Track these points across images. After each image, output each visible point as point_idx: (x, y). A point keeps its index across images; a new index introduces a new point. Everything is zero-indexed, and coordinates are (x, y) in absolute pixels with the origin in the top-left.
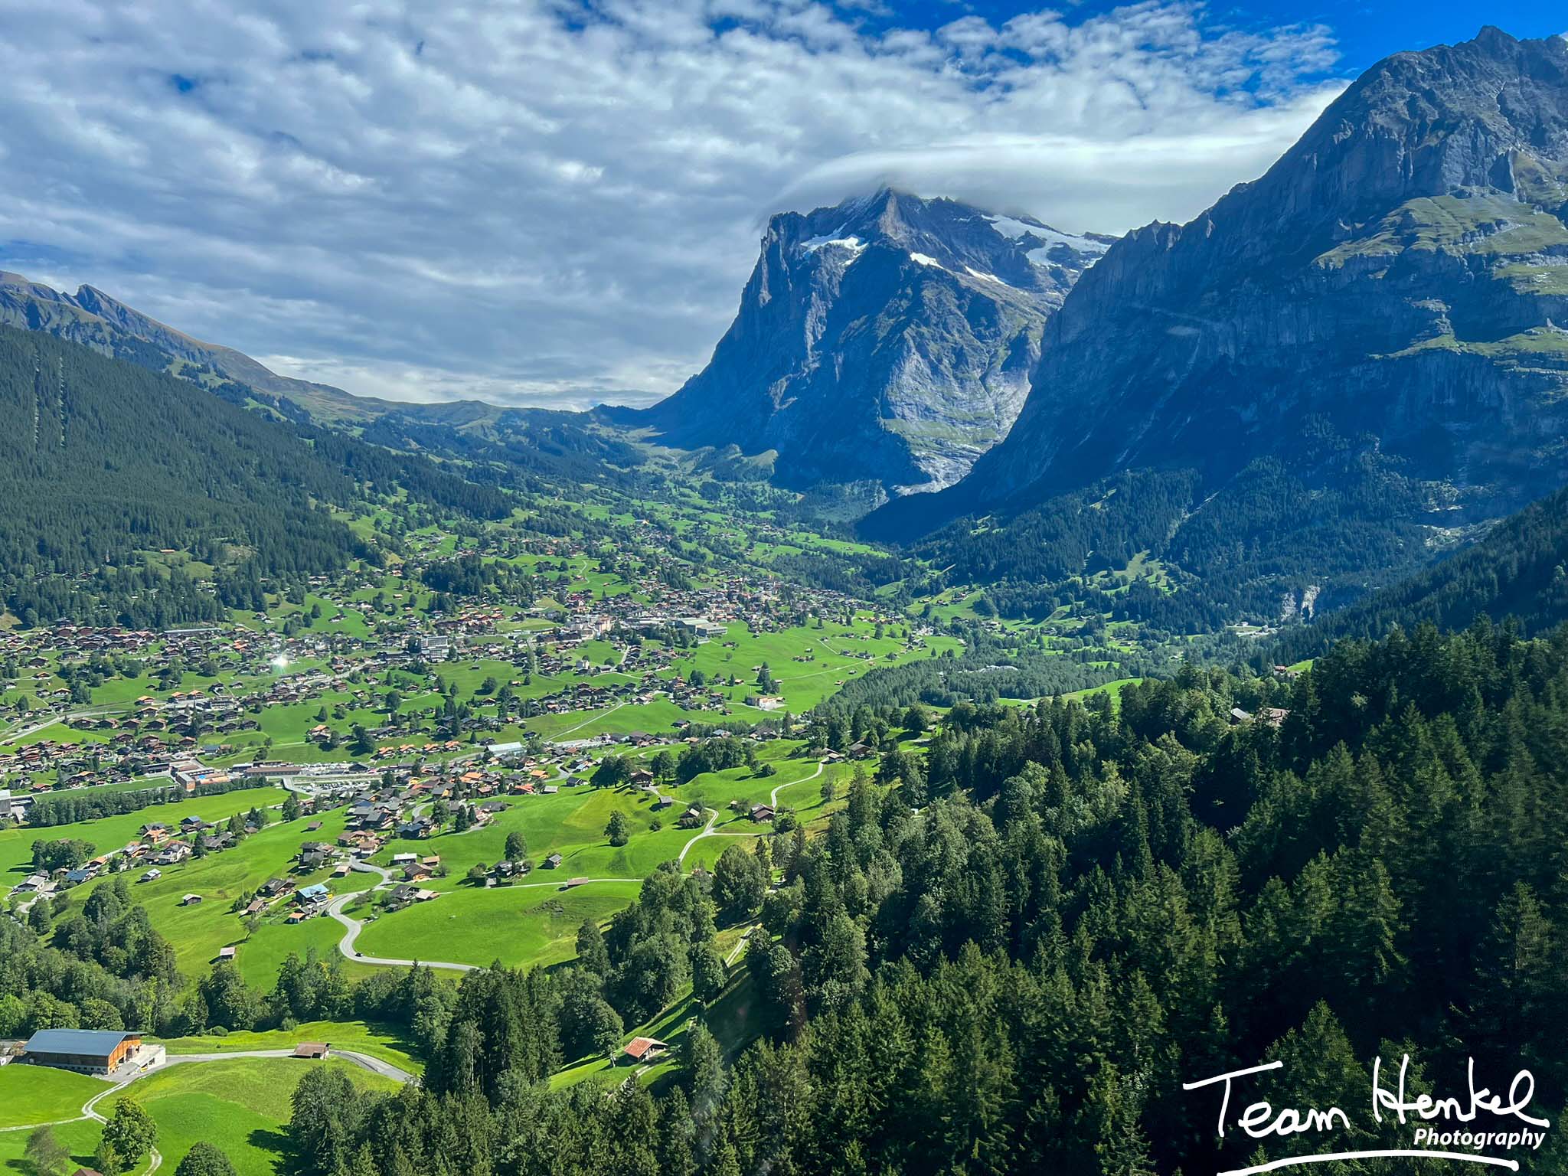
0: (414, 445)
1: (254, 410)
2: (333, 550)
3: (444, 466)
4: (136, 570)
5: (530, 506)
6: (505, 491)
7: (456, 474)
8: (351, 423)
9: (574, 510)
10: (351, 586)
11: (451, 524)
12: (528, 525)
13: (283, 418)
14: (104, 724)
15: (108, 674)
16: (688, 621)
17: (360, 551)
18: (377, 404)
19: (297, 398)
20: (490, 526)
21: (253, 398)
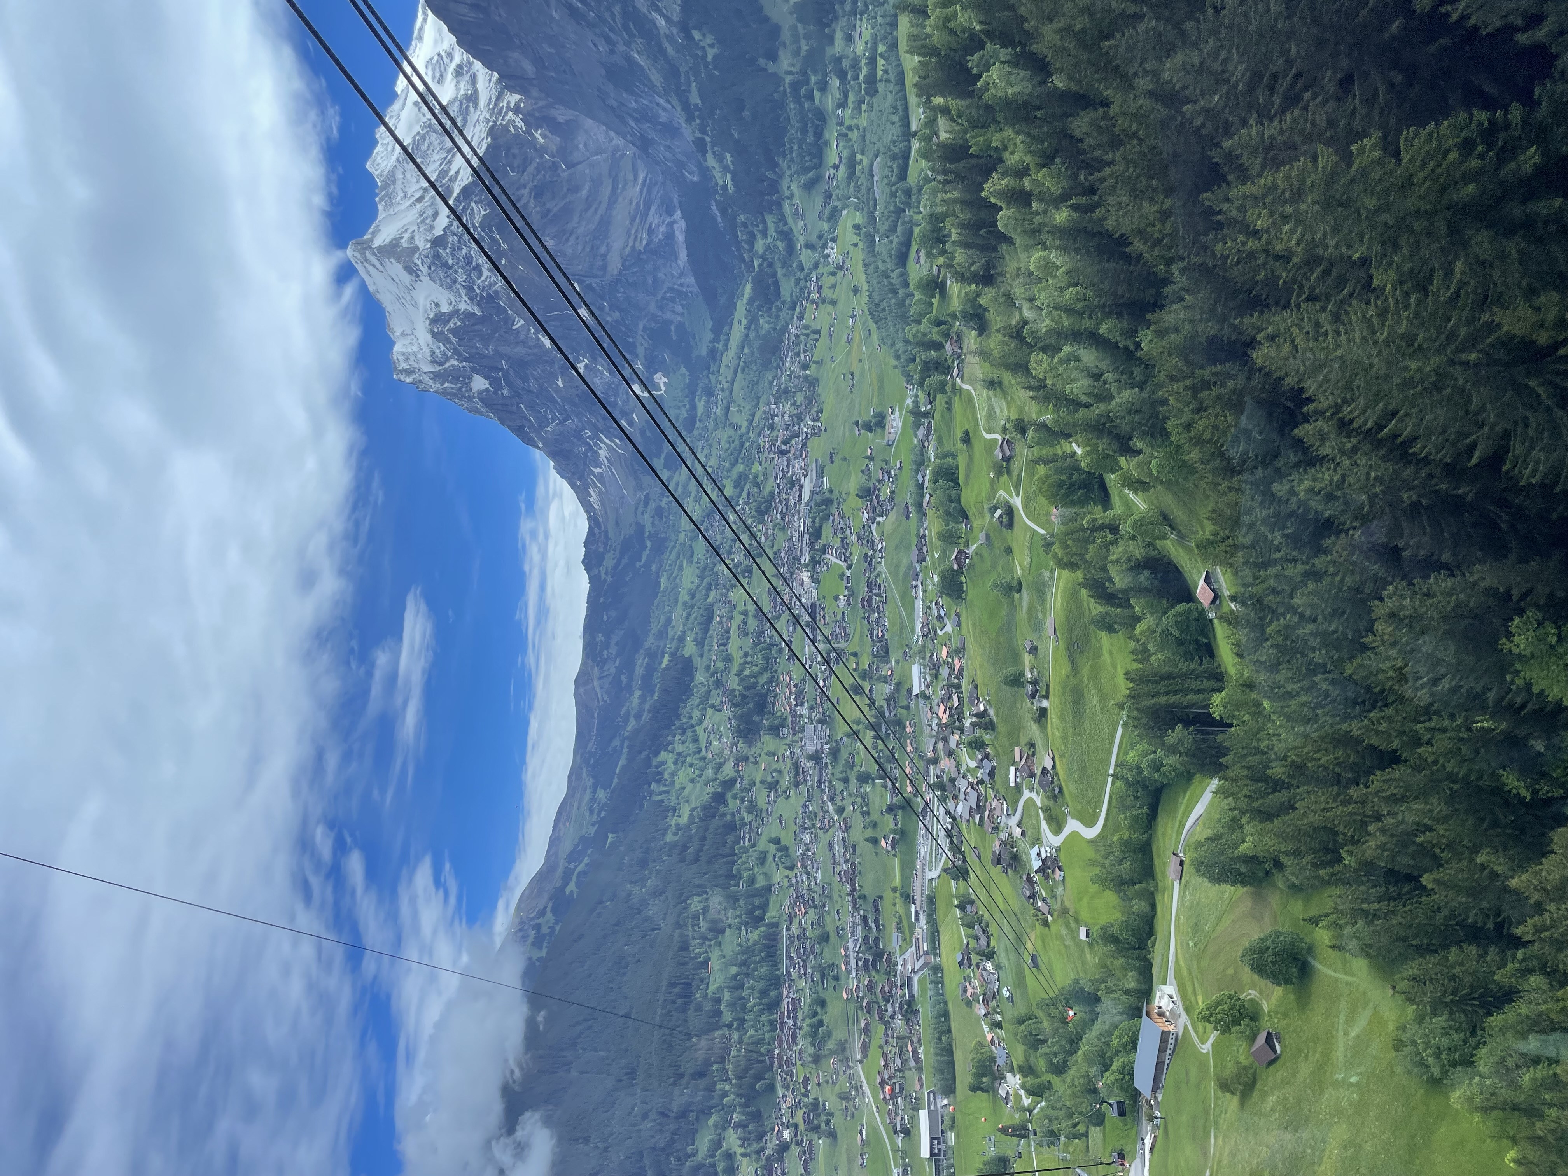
0: (616, 743)
1: (578, 885)
2: (717, 822)
3: (638, 717)
4: (727, 996)
5: (682, 639)
6: (665, 662)
7: (647, 706)
8: (593, 799)
9: (687, 598)
10: (752, 808)
11: (696, 714)
12: (700, 643)
13: (586, 860)
14: (867, 1030)
15: (821, 1023)
16: (806, 496)
17: (719, 798)
18: (574, 775)
19: (567, 846)
20: (700, 677)
21: (565, 885)
